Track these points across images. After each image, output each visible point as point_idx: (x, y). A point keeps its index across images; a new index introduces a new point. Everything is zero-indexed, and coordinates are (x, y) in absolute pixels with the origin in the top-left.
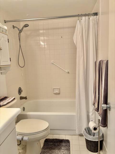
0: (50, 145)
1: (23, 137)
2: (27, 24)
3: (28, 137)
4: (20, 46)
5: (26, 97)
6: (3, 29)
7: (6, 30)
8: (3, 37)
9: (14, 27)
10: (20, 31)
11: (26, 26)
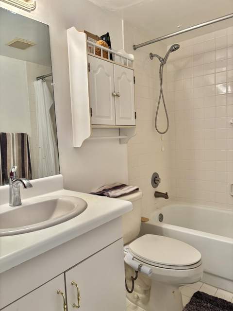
0: (204, 307)
1: (142, 265)
2: (177, 44)
3: (150, 269)
4: (161, 92)
5: (166, 194)
6: (126, 59)
7: (132, 61)
8: (124, 73)
9: (152, 56)
10: (163, 61)
11: (174, 48)
